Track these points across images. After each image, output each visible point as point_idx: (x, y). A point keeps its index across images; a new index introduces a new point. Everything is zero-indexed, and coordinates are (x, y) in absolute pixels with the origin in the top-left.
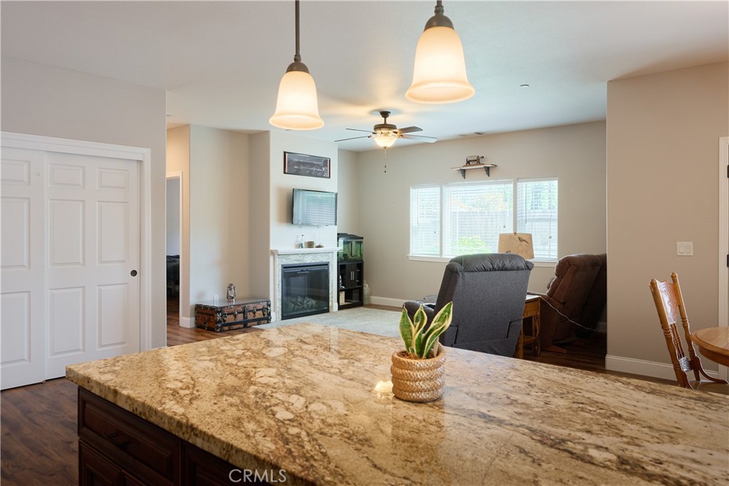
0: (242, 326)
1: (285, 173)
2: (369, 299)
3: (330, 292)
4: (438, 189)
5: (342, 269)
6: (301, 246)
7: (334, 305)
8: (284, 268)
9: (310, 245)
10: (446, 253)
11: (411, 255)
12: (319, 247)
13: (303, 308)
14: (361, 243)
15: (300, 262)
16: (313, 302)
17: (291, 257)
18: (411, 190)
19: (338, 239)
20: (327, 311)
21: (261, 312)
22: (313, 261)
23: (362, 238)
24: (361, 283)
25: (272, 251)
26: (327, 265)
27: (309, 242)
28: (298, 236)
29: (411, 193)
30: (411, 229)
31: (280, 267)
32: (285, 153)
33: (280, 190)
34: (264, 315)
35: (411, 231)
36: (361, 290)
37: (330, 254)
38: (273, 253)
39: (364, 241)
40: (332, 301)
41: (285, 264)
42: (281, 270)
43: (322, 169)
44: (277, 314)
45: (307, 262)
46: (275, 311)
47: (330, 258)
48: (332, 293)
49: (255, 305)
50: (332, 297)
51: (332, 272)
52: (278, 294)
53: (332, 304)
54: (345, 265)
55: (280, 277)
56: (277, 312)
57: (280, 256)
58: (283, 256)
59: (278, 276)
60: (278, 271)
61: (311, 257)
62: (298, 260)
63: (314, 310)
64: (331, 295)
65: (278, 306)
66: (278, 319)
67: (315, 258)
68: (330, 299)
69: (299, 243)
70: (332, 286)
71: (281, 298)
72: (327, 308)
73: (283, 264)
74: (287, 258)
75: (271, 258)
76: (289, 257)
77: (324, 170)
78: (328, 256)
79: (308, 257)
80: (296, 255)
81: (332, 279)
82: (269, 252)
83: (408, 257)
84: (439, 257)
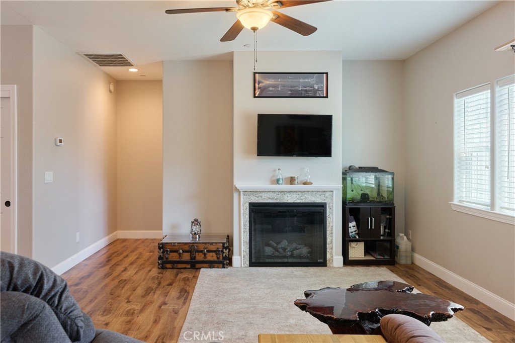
0: (189, 266)
1: (254, 96)
3: (328, 241)
4: (488, 93)
5: (351, 211)
6: (277, 181)
7: (334, 258)
8: (254, 206)
9: (292, 180)
11: (455, 202)
12: (305, 183)
13: (285, 257)
15: (278, 201)
16: (304, 251)
17: (263, 195)
18: (455, 101)
20: (324, 264)
21: (214, 254)
23: (393, 173)
24: (392, 234)
25: (236, 186)
26: (323, 206)
27: (292, 177)
28: (275, 171)
29: (455, 106)
30: (456, 161)
31: (248, 205)
32: (255, 73)
34: (218, 258)
35: (456, 166)
36: (392, 243)
37: (327, 194)
38: (238, 189)
40: (331, 254)
41: (254, 202)
42: (248, 208)
43: (314, 88)
44: (243, 258)
45: (289, 202)
46: (240, 255)
47: (327, 197)
48: (332, 242)
49: (207, 246)
50: (332, 248)
51: (331, 216)
52: (244, 236)
53: (332, 257)
54: (359, 208)
55: (247, 217)
56: (243, 256)
57: (246, 193)
58: (252, 193)
59: (243, 216)
60: (243, 210)
61: (295, 196)
62: (273, 199)
63: (311, 261)
64: (331, 245)
65: (245, 250)
66: (244, 264)
67: (302, 198)
68: (328, 250)
69: (275, 178)
70: (332, 233)
71: (248, 241)
72: (321, 261)
73: (250, 202)
74: (257, 195)
75: (236, 195)
76: (260, 195)
77: (317, 88)
78: (323, 196)
79: (290, 195)
80: (271, 193)
81: (331, 225)
82: (234, 188)
83: (450, 204)
84: (489, 210)
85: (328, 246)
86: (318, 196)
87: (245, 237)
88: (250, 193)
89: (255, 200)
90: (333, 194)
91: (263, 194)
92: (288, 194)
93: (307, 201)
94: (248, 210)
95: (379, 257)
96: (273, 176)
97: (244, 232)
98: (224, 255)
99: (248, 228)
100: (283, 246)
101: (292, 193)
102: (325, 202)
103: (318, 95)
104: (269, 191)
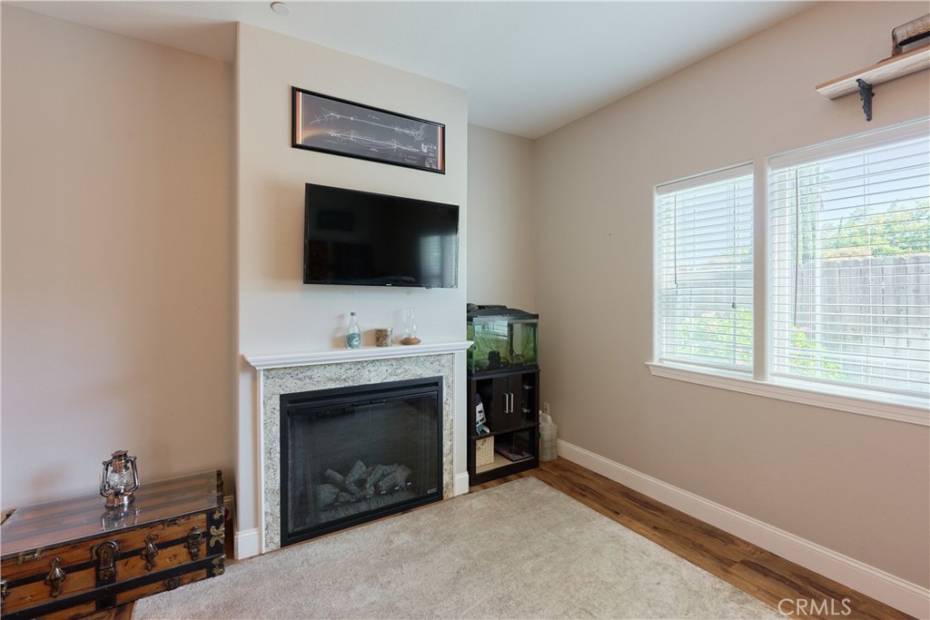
0: (89, 608)
1: (295, 145)
2: (555, 447)
3: (446, 449)
4: (747, 181)
5: (480, 388)
6: (349, 341)
7: (456, 478)
8: (290, 401)
9: (380, 338)
10: (775, 370)
11: (656, 362)
12: (406, 342)
13: (362, 501)
14: (534, 326)
15: (350, 384)
16: (399, 475)
17: (316, 373)
18: (657, 197)
19: (470, 319)
20: (438, 496)
21: (181, 550)
23: (536, 316)
24: (533, 417)
25: (245, 363)
26: (436, 384)
27: (380, 331)
28: (342, 317)
29: (656, 205)
30: (656, 295)
31: (276, 402)
32: (295, 90)
34: (193, 556)
35: (656, 303)
36: (534, 432)
37: (444, 359)
38: (250, 367)
39: (540, 322)
40: (451, 473)
41: (293, 391)
42: (278, 408)
43: (421, 149)
44: (264, 532)
45: (372, 382)
46: (257, 524)
47: (443, 366)
48: (451, 450)
49: (154, 532)
50: (452, 462)
51: (450, 401)
52: (267, 477)
53: (452, 478)
54: (492, 379)
55: (276, 429)
56: (264, 527)
57: (273, 372)
58: (290, 371)
59: (265, 428)
60: (265, 414)
61: (385, 368)
62: (338, 379)
63: (412, 497)
64: (450, 457)
65: (269, 511)
66: (267, 546)
67: (399, 371)
68: (445, 467)
69: (340, 334)
70: (451, 434)
71: (278, 486)
72: (434, 490)
73: (282, 393)
74: (301, 376)
75: (244, 382)
76: (308, 374)
77: (425, 151)
78: (437, 363)
79: (374, 368)
80: (334, 366)
81: (450, 417)
82: (239, 364)
83: (647, 366)
84: (750, 377)
85: (444, 459)
86: (428, 364)
87: (270, 479)
88: (283, 371)
89: (294, 386)
90: (453, 358)
91: (316, 371)
92: (370, 367)
93: (407, 378)
94: (278, 413)
95: (517, 457)
96: (339, 329)
97: (268, 468)
98: (212, 543)
99: (279, 455)
100: (357, 477)
101: (378, 364)
102: (440, 374)
103: (428, 166)
104: (329, 365)
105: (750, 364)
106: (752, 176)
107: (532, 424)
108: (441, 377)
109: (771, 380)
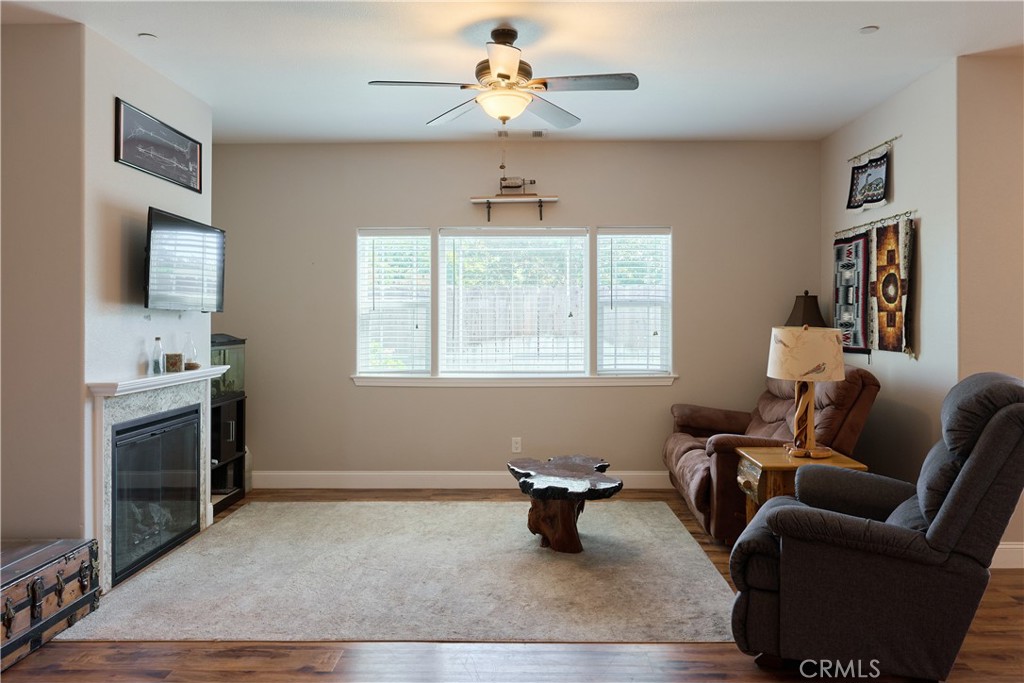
0: (28, 648)
1: (117, 158)
3: (202, 479)
4: (426, 240)
6: (155, 368)
7: (208, 509)
8: (118, 433)
10: (444, 369)
11: (358, 375)
13: (153, 538)
14: (240, 353)
15: (151, 413)
17: (132, 402)
18: (359, 238)
20: (197, 528)
21: (75, 584)
22: (174, 407)
23: (244, 342)
24: (241, 445)
25: (89, 387)
26: (198, 411)
28: (143, 342)
29: (359, 244)
30: (358, 319)
31: (109, 432)
32: (117, 102)
33: (107, 208)
34: (84, 589)
35: (358, 325)
36: (241, 463)
37: (202, 388)
38: (92, 392)
39: (246, 346)
40: (204, 503)
41: (120, 422)
42: (111, 440)
43: (189, 167)
45: (163, 411)
47: (201, 394)
48: (204, 480)
49: (62, 567)
50: (205, 493)
51: (203, 429)
52: (105, 513)
53: (205, 509)
54: (220, 407)
57: (109, 400)
58: (118, 400)
59: (104, 461)
61: (170, 395)
62: (145, 408)
63: (175, 535)
64: (203, 486)
65: (105, 549)
66: (104, 586)
67: (177, 398)
68: (201, 498)
69: (140, 361)
70: (205, 462)
71: (110, 523)
72: (194, 522)
73: (114, 423)
74: (124, 405)
76: (128, 403)
77: (191, 169)
78: (198, 389)
79: (164, 395)
80: (142, 395)
81: (204, 445)
82: (84, 391)
83: (352, 379)
84: (428, 376)
85: (201, 489)
87: (107, 514)
88: (114, 399)
89: (121, 416)
90: (207, 384)
91: (132, 399)
93: (181, 406)
94: (110, 444)
96: (142, 354)
97: (106, 503)
98: (94, 576)
101: (166, 391)
102: (199, 402)
103: (192, 185)
104: (140, 393)
105: (429, 369)
106: (429, 237)
107: (240, 454)
108: (199, 404)
109: (441, 375)
